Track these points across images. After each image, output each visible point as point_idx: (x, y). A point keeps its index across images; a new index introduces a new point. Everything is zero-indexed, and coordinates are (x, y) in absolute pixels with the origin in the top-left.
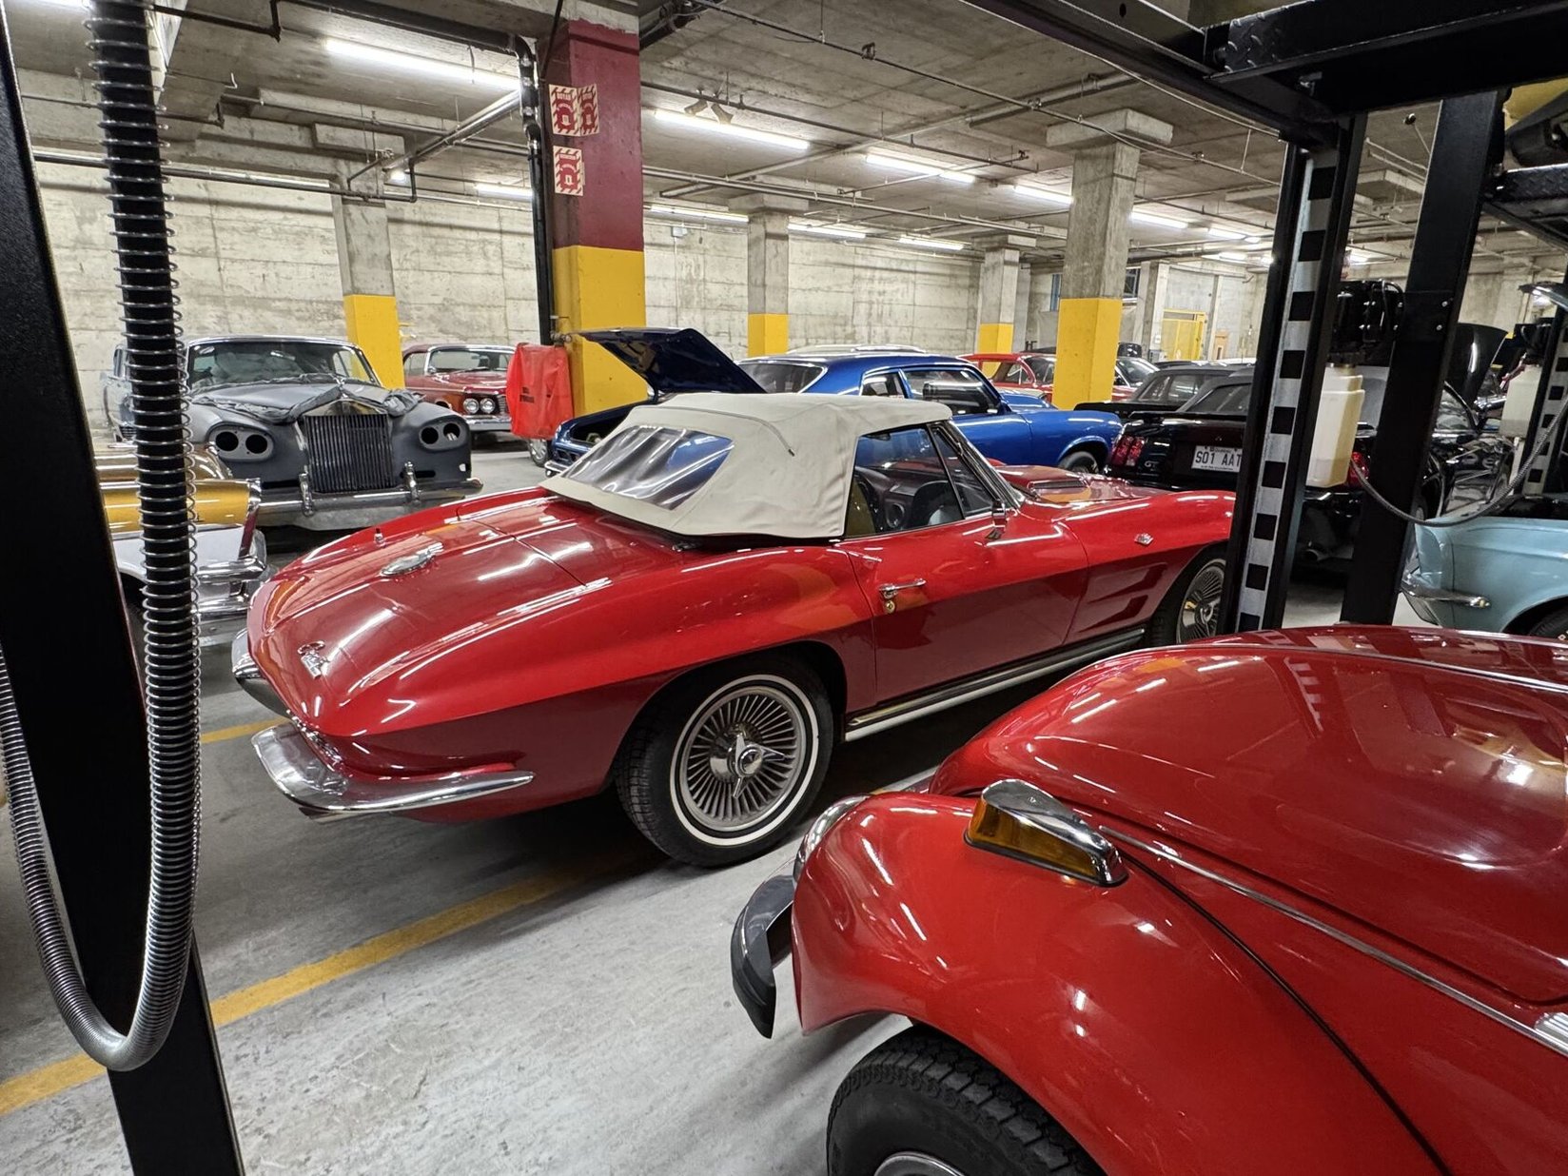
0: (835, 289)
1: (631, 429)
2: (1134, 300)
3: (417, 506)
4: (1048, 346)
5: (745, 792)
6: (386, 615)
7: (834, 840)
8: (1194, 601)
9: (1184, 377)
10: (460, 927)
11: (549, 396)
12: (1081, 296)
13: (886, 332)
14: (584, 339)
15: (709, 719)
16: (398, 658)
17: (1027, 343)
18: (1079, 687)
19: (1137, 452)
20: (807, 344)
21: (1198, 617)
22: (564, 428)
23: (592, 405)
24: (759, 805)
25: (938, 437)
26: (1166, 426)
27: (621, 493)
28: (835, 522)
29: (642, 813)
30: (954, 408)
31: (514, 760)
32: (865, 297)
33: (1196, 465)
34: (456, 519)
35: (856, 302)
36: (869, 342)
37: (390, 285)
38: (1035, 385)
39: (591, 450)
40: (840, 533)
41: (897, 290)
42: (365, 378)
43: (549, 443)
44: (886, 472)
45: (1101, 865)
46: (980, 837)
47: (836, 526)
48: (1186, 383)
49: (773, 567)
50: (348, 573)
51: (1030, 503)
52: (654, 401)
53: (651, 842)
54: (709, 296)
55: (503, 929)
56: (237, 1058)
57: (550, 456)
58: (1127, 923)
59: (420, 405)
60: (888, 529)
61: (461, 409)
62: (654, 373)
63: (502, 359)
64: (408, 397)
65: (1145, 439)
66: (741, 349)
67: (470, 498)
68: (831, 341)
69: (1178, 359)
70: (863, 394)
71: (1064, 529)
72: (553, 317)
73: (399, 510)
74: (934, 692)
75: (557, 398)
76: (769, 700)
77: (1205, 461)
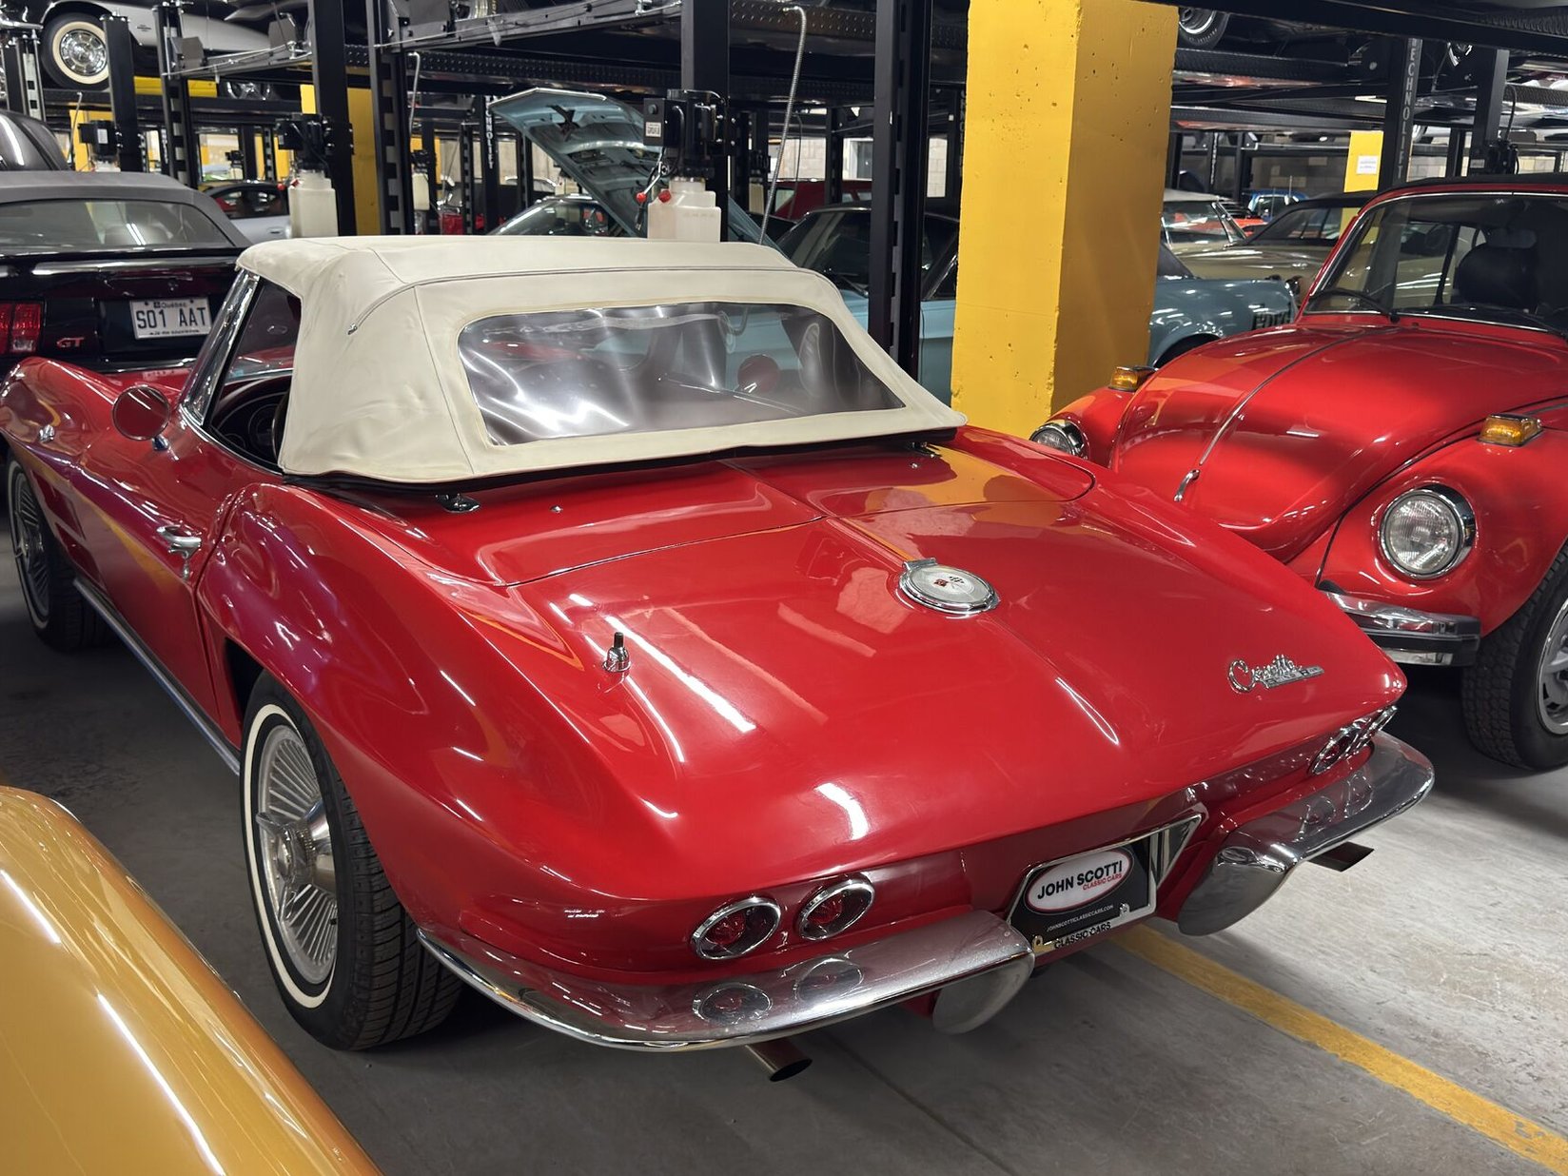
10: (1233, 975)
33: (142, 334)
56: (1539, 1079)
77: (153, 324)
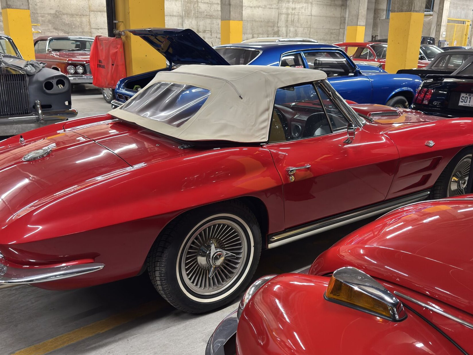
0: (268, 6)
1: (157, 84)
2: (431, 13)
3: (42, 123)
4: (384, 38)
5: (216, 274)
6: (26, 181)
7: (258, 298)
8: (457, 177)
9: (457, 56)
10: (66, 345)
11: (113, 65)
12: (402, 11)
13: (296, 31)
14: (131, 33)
15: (197, 236)
16: (32, 204)
17: (372, 36)
18: (391, 219)
19: (429, 96)
20: (253, 37)
21: (459, 185)
22: (122, 82)
23: (137, 70)
24: (223, 282)
25: (319, 89)
26: (445, 82)
27: (151, 118)
28: (264, 134)
29: (161, 285)
30: (328, 73)
31: (93, 257)
32: (284, 11)
33: (461, 104)
34: (62, 131)
35: (280, 14)
36: (287, 36)
37: (27, 4)
38: (376, 60)
39: (136, 95)
40: (266, 140)
41: (302, 8)
42: (13, 54)
43: (113, 91)
44: (292, 108)
45: (393, 311)
46: (332, 296)
47: (264, 136)
48: (458, 58)
49: (231, 157)
50: (6, 159)
51: (368, 124)
52: (169, 69)
53: (166, 301)
54: (200, 10)
55: (88, 346)
57: (114, 97)
58: (411, 342)
59: (44, 69)
60: (292, 138)
61: (66, 71)
62: (169, 53)
63: (88, 44)
64: (37, 65)
65: (433, 90)
66: (217, 40)
67: (70, 119)
68: (266, 36)
69: (455, 46)
70: (281, 66)
71: (387, 138)
72: (115, 22)
73: (32, 127)
74: (315, 224)
75: (117, 66)
76: (228, 227)
77: (466, 101)
